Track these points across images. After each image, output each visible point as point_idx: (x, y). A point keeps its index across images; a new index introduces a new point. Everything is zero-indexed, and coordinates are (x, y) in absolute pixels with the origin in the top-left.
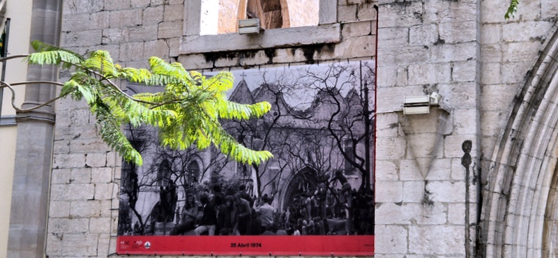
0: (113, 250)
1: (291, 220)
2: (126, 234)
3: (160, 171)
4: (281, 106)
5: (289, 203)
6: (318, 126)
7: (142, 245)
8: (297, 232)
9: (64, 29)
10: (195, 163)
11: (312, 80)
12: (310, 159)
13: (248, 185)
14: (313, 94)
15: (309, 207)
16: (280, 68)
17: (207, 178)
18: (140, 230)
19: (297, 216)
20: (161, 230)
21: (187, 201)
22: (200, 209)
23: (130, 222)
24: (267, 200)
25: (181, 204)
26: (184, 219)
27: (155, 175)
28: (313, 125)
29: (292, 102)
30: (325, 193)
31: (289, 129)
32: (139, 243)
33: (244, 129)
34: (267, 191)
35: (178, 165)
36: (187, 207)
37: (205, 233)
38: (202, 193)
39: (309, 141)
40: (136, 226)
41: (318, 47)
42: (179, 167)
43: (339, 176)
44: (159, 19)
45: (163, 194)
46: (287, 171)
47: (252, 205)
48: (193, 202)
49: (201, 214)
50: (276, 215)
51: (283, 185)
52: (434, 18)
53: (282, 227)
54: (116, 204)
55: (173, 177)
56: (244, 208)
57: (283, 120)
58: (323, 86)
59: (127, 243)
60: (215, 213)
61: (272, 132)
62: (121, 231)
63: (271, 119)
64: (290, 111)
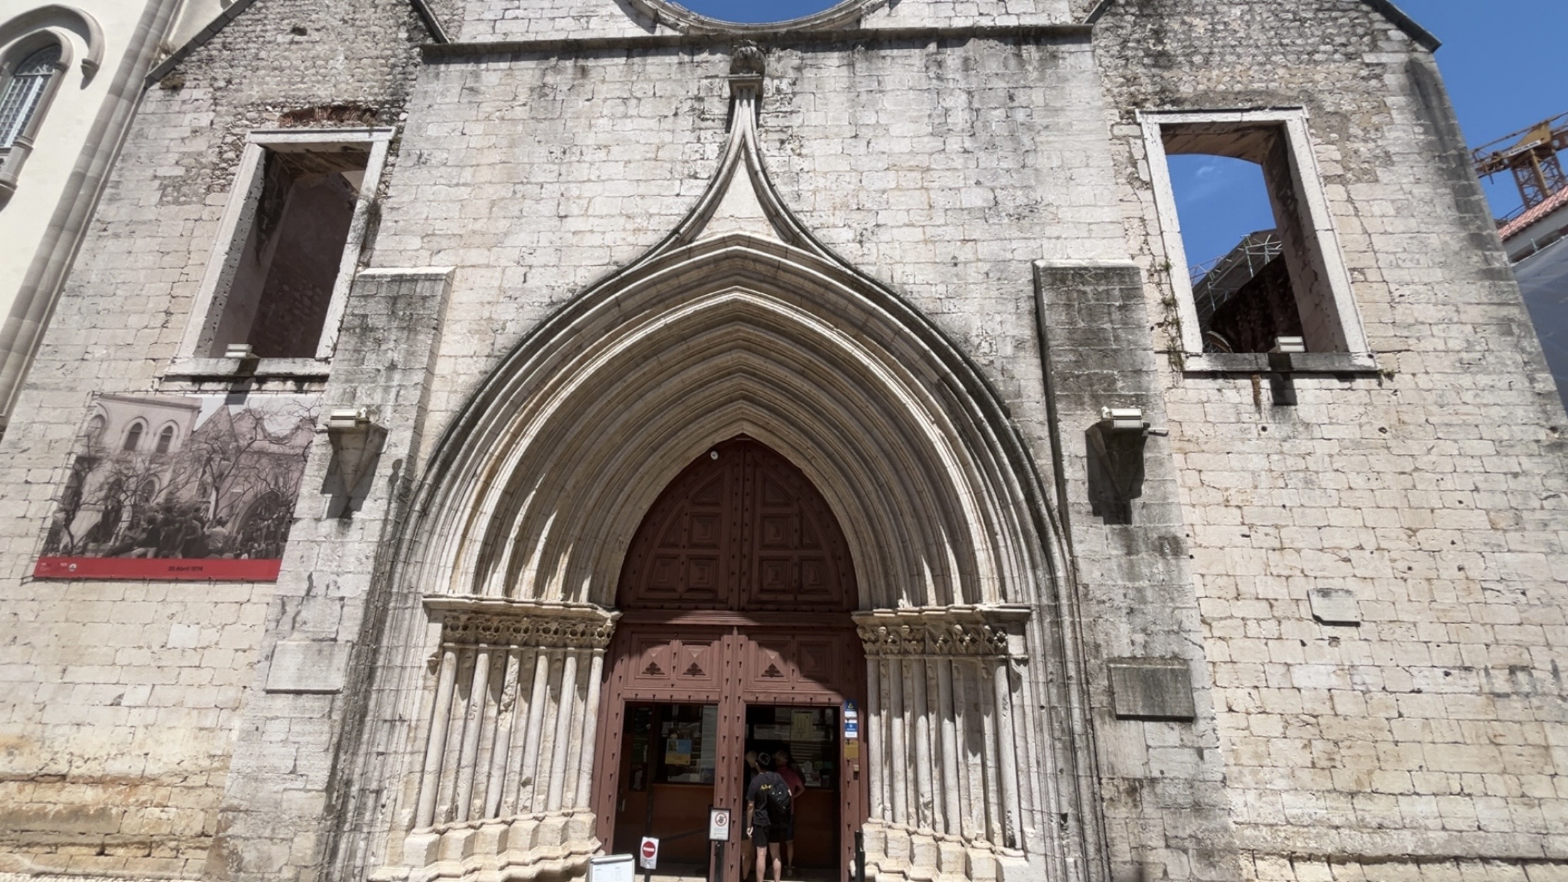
0: (31, 571)
1: (241, 544)
2: (50, 555)
3: (110, 489)
4: (259, 430)
5: (243, 527)
6: (292, 452)
7: (67, 568)
8: (245, 556)
9: (45, 341)
10: (152, 483)
11: (297, 408)
12: (276, 483)
13: (204, 507)
14: (295, 421)
15: (265, 531)
16: (267, 396)
17: (161, 499)
18: (68, 552)
19: (249, 540)
20: (93, 551)
21: (131, 522)
22: (144, 530)
23: (59, 542)
24: (221, 523)
25: (123, 525)
26: (123, 540)
27: (103, 494)
28: (288, 451)
29: (272, 427)
30: (284, 517)
31: (261, 453)
32: (63, 565)
33: (214, 451)
34: (223, 514)
35: (132, 484)
36: (130, 528)
37: (144, 555)
38: (150, 514)
39: (280, 465)
40: (65, 547)
41: (311, 379)
42: (133, 487)
44: (152, 341)
45: (106, 515)
46: (249, 497)
47: (203, 527)
48: (138, 523)
49: (144, 536)
50: (227, 539)
51: (241, 508)
52: (392, 344)
53: (230, 550)
54: (48, 523)
55: (122, 497)
56: (194, 530)
57: (257, 445)
58: (306, 414)
59: (48, 565)
60: (159, 534)
61: (244, 456)
62: (45, 552)
63: (246, 443)
64: (267, 436)
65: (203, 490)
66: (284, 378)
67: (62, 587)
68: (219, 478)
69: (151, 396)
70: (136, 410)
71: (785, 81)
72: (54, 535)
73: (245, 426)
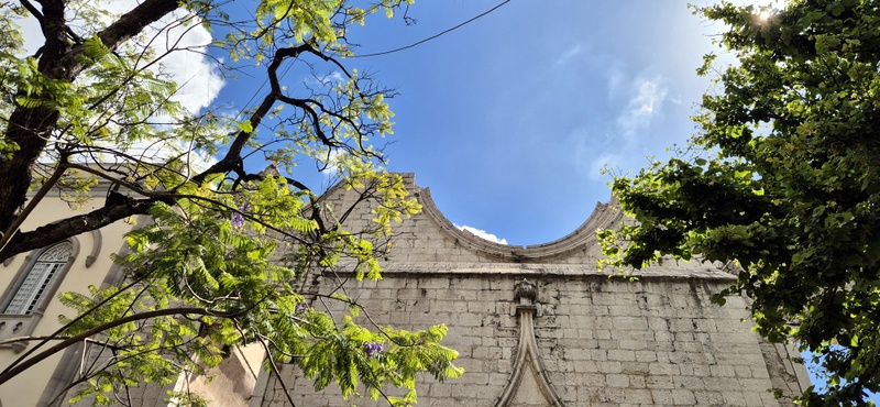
71: (550, 306)
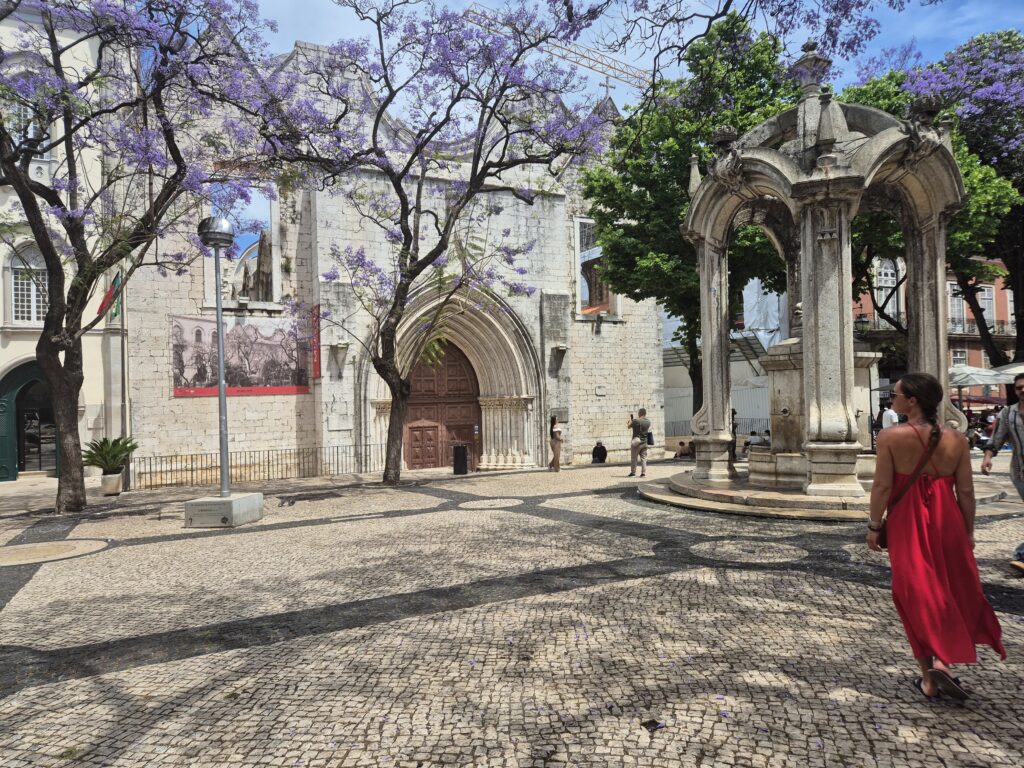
0: (172, 394)
1: (265, 381)
2: (179, 387)
4: (258, 334)
5: (264, 374)
6: (275, 344)
7: (189, 392)
8: (268, 385)
11: (272, 325)
12: (273, 356)
13: (244, 366)
14: (272, 330)
15: (273, 376)
16: (256, 319)
18: (187, 385)
19: (268, 379)
21: (213, 373)
23: (181, 381)
24: (254, 373)
25: (209, 374)
26: (212, 381)
28: (273, 343)
29: (263, 333)
30: (280, 370)
31: (262, 344)
32: (187, 391)
33: (240, 343)
34: (253, 369)
35: (206, 357)
36: (213, 376)
39: (272, 349)
40: (185, 383)
41: (274, 311)
43: (286, 363)
45: (199, 370)
46: (262, 362)
47: (246, 375)
48: (216, 373)
50: (258, 379)
51: (261, 366)
53: (261, 383)
54: (172, 374)
56: (242, 376)
57: (259, 340)
58: (277, 327)
59: (180, 391)
61: (254, 345)
62: (175, 386)
63: (254, 340)
64: (262, 337)
65: (241, 359)
66: (262, 311)
67: (190, 400)
68: (247, 354)
69: (199, 317)
70: (196, 323)
72: (177, 379)
73: (251, 332)
